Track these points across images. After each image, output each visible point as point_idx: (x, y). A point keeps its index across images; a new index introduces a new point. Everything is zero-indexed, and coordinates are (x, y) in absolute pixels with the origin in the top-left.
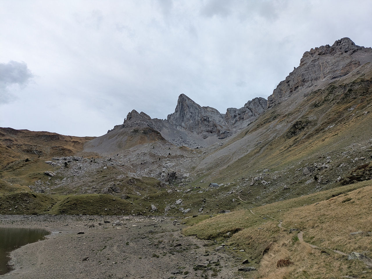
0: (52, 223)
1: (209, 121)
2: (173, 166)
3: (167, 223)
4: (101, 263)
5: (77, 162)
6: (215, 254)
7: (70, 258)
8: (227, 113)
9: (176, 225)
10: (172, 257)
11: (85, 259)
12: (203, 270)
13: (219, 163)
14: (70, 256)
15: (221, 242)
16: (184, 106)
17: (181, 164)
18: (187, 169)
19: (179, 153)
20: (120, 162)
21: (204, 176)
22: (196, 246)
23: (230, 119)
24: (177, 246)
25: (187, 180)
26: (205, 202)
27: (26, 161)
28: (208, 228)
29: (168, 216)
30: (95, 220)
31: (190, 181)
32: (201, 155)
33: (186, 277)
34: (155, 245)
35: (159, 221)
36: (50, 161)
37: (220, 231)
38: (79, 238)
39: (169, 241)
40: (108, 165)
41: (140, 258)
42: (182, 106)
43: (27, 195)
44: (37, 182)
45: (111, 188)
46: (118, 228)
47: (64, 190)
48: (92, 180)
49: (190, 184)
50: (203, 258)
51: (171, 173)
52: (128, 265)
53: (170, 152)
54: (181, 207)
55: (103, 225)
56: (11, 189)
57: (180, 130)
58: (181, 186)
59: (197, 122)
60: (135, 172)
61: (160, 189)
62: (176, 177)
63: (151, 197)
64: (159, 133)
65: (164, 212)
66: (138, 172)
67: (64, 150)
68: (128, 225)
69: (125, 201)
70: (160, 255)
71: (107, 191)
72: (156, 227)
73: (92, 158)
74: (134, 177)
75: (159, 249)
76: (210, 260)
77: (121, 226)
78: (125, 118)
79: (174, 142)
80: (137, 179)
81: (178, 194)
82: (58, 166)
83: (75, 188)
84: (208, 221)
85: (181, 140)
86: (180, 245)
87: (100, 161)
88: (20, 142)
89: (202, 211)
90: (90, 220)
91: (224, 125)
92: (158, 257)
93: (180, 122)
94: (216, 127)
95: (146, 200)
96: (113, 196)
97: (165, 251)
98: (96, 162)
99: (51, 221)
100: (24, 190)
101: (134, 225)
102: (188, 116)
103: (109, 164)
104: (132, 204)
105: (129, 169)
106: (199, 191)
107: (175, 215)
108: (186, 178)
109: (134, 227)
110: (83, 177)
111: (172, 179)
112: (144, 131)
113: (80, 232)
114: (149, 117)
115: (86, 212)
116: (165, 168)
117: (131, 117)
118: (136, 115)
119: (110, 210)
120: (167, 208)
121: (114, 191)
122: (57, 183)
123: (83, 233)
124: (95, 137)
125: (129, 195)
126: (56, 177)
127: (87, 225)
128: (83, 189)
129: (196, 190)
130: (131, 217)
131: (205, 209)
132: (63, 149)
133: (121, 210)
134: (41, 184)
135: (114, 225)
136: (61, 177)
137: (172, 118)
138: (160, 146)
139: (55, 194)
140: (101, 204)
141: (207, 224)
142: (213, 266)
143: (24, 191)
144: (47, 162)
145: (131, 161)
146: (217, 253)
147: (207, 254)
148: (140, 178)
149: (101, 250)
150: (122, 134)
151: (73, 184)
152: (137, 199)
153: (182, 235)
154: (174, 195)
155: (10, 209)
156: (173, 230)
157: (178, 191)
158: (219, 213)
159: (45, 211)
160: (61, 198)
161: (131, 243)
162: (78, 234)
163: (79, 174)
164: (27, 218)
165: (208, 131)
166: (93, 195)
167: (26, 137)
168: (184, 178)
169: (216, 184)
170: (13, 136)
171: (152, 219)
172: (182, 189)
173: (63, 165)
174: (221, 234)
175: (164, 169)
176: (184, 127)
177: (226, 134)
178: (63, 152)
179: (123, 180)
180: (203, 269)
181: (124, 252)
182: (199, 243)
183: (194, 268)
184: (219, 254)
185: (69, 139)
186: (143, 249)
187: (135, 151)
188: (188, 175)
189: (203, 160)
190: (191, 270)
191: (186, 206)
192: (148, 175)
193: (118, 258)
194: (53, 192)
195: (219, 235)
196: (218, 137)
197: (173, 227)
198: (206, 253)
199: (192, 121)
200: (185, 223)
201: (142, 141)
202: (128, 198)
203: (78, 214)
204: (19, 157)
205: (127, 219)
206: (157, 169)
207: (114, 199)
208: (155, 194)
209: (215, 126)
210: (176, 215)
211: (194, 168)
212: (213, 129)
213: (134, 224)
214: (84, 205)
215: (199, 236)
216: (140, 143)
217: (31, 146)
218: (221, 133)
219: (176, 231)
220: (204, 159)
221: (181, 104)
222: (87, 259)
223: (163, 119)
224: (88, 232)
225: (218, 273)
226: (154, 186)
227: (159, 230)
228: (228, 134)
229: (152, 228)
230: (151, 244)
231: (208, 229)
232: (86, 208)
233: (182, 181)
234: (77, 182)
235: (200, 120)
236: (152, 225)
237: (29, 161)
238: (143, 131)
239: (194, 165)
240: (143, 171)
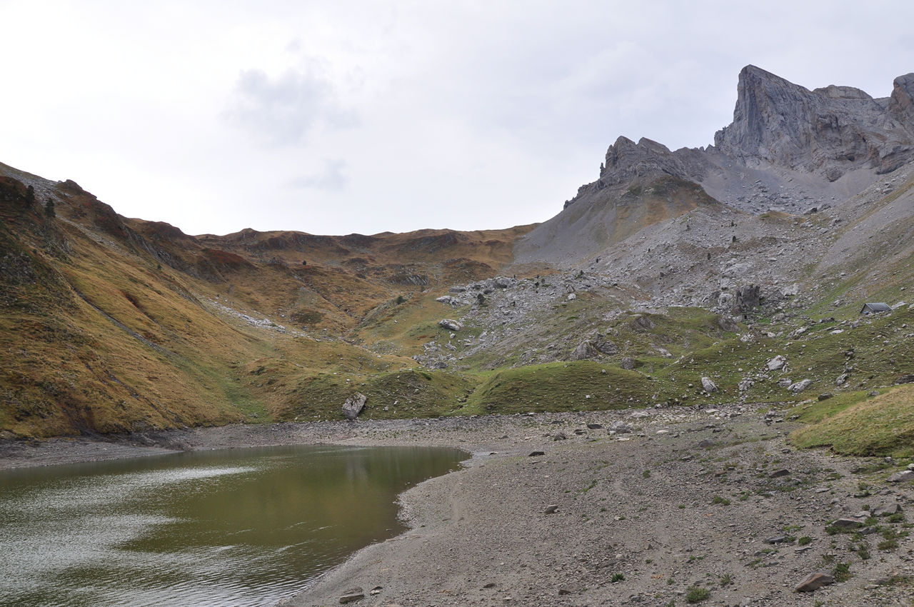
0: (473, 435)
1: (839, 129)
2: (750, 271)
3: (747, 420)
4: (588, 520)
5: (505, 290)
6: (889, 492)
7: (519, 507)
8: (894, 93)
9: (774, 423)
10: (766, 502)
11: (551, 511)
12: (852, 533)
13: (886, 245)
14: (518, 504)
15: (908, 459)
16: (758, 100)
17: (772, 261)
18: (790, 274)
19: (761, 232)
20: (606, 279)
21: (844, 286)
22: (830, 473)
23: (908, 110)
24: (778, 476)
25: (793, 304)
26: (852, 357)
27: (399, 304)
28: (863, 425)
29: (750, 402)
30: (566, 422)
31: (803, 304)
32: (826, 230)
33: (806, 549)
34: (718, 475)
35: (726, 416)
36: (446, 297)
37: (902, 431)
38: (533, 463)
39: (755, 465)
40: (577, 289)
41: (681, 507)
42: (753, 100)
43: (411, 375)
44: (429, 346)
45: (594, 345)
46: (621, 439)
47: (487, 359)
48: (545, 329)
49: (803, 313)
50: (853, 502)
51: (746, 290)
52: (652, 524)
53: (736, 234)
54: (785, 376)
55: (586, 433)
56: (379, 366)
57: (757, 168)
58: (777, 321)
59: (803, 138)
60: (649, 300)
61: (719, 336)
62: (760, 299)
63: (699, 359)
64: (698, 187)
65: (736, 394)
66: (655, 298)
67: (473, 265)
68: (647, 432)
69: (632, 373)
70: (734, 499)
71: (584, 353)
72: (718, 431)
73: (538, 278)
74: (647, 311)
75: (728, 485)
76: (873, 509)
77: (630, 435)
78: (602, 164)
79: (744, 205)
80: (655, 316)
81: (772, 342)
82: (466, 305)
83: (509, 352)
84: (862, 406)
85: (762, 195)
86: (785, 473)
87: (558, 281)
88: (380, 263)
89: (844, 382)
90: (554, 422)
91: (889, 132)
92: (727, 504)
93: (753, 145)
94: (864, 141)
95: (685, 366)
96: (603, 364)
97: (745, 490)
98: (547, 286)
99: (470, 430)
100: (404, 365)
101: (661, 431)
102: (774, 125)
103: (579, 285)
104: (649, 378)
105: (631, 293)
106: (832, 329)
107: (768, 398)
108: (789, 297)
109: (662, 434)
110: (523, 324)
111: (751, 306)
112: (656, 187)
113: (536, 450)
114: (663, 148)
115: (542, 407)
116: (728, 279)
117: (616, 156)
118: (628, 149)
119: (598, 397)
120: (745, 382)
121: (601, 351)
122: (469, 344)
123: (542, 453)
124: (536, 225)
125: (640, 359)
126: (465, 331)
127: (548, 435)
128: (528, 352)
129: (823, 327)
130: (653, 412)
131: (854, 376)
132: (470, 265)
133: (625, 395)
134: (436, 350)
135: (612, 432)
136: (475, 331)
137: (728, 138)
138: (707, 222)
139: (468, 369)
140: (574, 386)
141: (861, 415)
142: (884, 524)
143: (405, 369)
144: (439, 299)
145: (634, 271)
146: (895, 489)
147: (864, 492)
148: (664, 313)
149: (585, 491)
150: (602, 204)
151: (505, 342)
152: (662, 367)
153: (789, 448)
154: (762, 347)
155: (386, 408)
156: (764, 437)
157: (771, 335)
158: (897, 382)
159: (454, 408)
160: (483, 377)
161: (657, 473)
162: (530, 456)
163: (513, 320)
164: (420, 424)
165: (840, 158)
166: (552, 365)
167: (389, 248)
168: (784, 298)
169: (883, 304)
170: (365, 250)
171: (706, 413)
172: (782, 328)
173: (475, 301)
174: (905, 440)
175: (725, 283)
176: (766, 158)
177: (898, 157)
178: (470, 270)
179: (619, 323)
180: (852, 531)
181: (640, 494)
182: (839, 465)
183: (826, 528)
184: (902, 492)
185: (478, 238)
186: (688, 486)
187: (639, 244)
188: (794, 289)
189: (833, 241)
190: (819, 532)
191: (798, 374)
192: (684, 303)
193: (627, 507)
194: (465, 366)
195: (899, 441)
196: (876, 169)
197: (765, 429)
198: (862, 489)
199: (787, 138)
200: (797, 418)
201: (656, 214)
202: (638, 365)
203: (525, 412)
204: (383, 295)
205: (643, 417)
206: (707, 285)
207: (603, 371)
208: (708, 349)
209: (861, 140)
210: (772, 400)
211: (810, 268)
212: (854, 148)
213: (662, 428)
214: (536, 391)
215: (839, 448)
216: (651, 221)
217: (403, 266)
218: (882, 154)
219: (773, 438)
220: (839, 238)
221: (747, 94)
222: (556, 511)
223: (702, 148)
224: (552, 449)
225: (900, 542)
226: (702, 328)
227: (727, 439)
228: (907, 154)
229: (707, 436)
230: (705, 472)
231: (862, 429)
232: (540, 397)
233: (780, 308)
234: (512, 337)
235: (813, 129)
236: (708, 427)
237: (404, 301)
238: (652, 189)
239: (808, 261)
240: (669, 294)
